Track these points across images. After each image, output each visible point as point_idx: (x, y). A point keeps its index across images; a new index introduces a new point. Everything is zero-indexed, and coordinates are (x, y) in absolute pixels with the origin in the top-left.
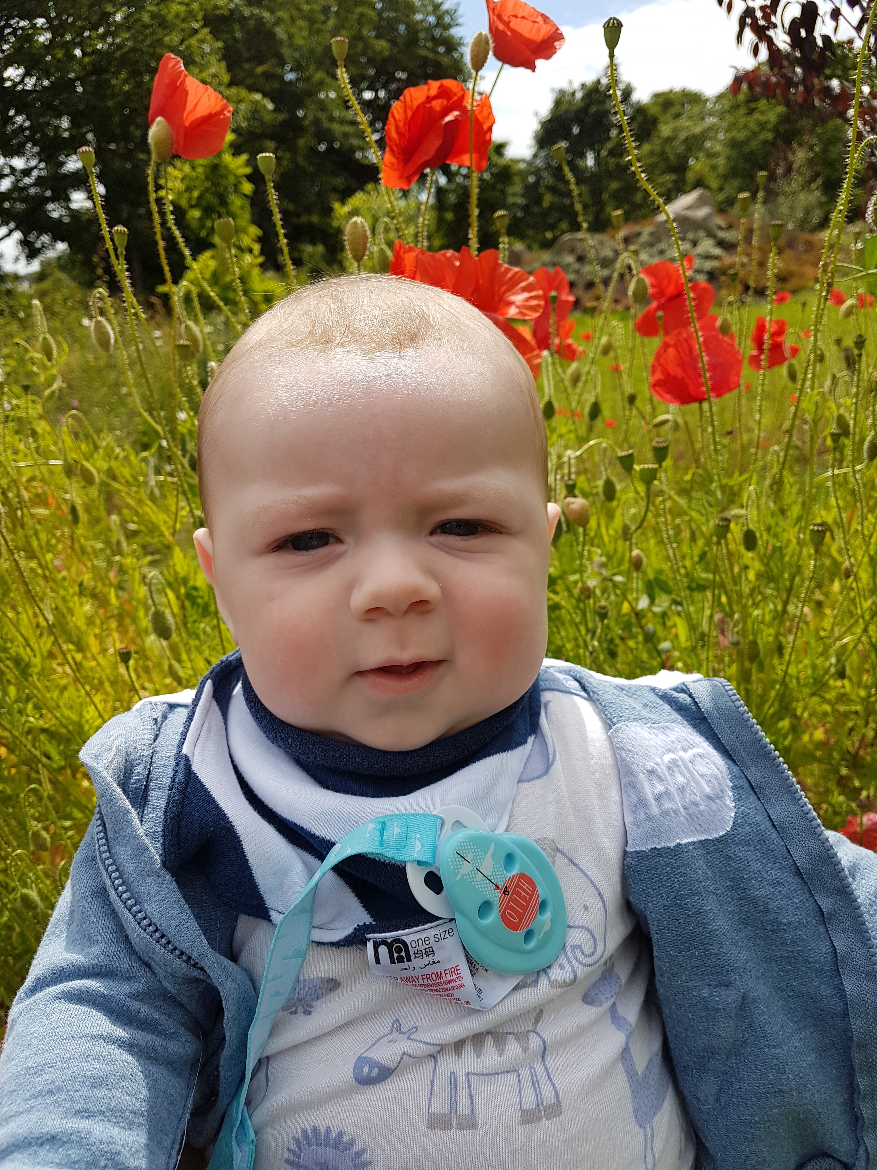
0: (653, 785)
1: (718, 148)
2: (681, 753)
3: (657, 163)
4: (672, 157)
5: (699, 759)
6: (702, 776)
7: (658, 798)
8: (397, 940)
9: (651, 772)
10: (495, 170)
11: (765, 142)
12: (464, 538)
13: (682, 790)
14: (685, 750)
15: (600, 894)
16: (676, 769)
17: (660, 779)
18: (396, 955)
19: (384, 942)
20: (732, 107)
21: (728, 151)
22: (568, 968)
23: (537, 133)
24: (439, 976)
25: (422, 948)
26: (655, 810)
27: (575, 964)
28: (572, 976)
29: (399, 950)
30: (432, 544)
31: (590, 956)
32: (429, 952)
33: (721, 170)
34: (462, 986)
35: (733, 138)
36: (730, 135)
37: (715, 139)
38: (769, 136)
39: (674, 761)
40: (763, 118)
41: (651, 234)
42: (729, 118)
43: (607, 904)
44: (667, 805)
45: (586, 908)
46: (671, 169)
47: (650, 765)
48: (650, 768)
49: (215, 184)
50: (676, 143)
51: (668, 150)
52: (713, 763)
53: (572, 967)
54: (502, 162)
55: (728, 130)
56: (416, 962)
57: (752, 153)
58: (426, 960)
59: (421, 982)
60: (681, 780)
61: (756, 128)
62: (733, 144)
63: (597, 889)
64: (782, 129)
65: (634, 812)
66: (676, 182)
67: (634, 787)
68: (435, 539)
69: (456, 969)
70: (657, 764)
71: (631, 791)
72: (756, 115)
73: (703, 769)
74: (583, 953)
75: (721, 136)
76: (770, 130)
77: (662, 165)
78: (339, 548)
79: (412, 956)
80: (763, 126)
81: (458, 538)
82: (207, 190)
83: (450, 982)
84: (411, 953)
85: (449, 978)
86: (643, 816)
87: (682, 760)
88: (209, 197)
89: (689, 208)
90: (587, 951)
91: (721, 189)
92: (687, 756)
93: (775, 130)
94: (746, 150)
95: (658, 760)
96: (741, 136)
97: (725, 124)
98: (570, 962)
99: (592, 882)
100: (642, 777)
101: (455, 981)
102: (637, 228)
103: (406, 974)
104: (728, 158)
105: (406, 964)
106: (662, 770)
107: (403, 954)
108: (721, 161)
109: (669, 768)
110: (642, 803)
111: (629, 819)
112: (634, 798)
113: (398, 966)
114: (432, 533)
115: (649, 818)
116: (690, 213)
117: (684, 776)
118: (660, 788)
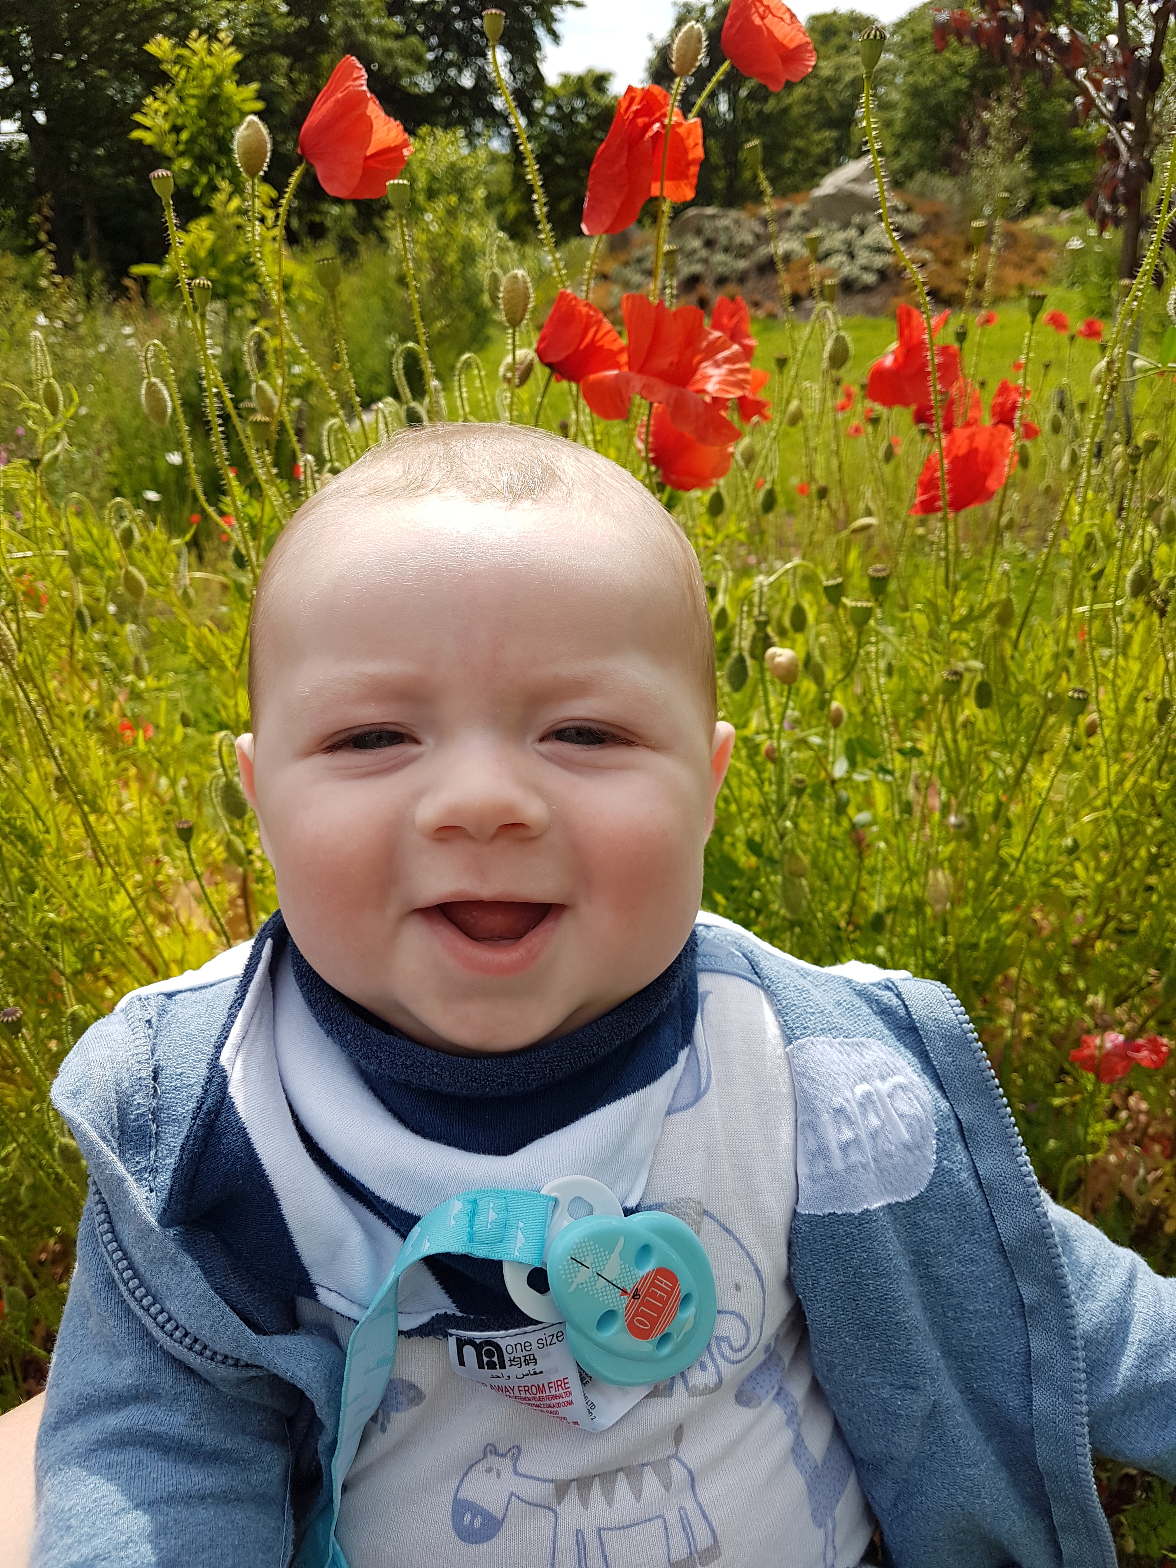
0: (839, 1130)
1: (895, 96)
2: (878, 1083)
3: (814, 113)
4: (833, 105)
5: (900, 1092)
6: (901, 1116)
7: (845, 1148)
8: (488, 1342)
9: (840, 1111)
10: (593, 112)
11: (958, 92)
12: (585, 747)
13: (874, 1135)
14: (883, 1078)
15: (757, 1271)
16: (870, 1108)
17: (850, 1122)
18: (485, 1359)
19: (471, 1342)
20: (915, 41)
21: (907, 102)
22: (711, 1368)
23: (651, 62)
24: (540, 1389)
25: (520, 1354)
26: (838, 1164)
27: (720, 1361)
28: (715, 1378)
29: (490, 1354)
30: (542, 755)
31: (740, 1350)
32: (530, 1360)
33: (898, 127)
34: (570, 1403)
35: (915, 82)
36: (911, 79)
37: (892, 83)
38: (963, 84)
39: (868, 1096)
40: (955, 59)
41: (804, 214)
42: (912, 56)
43: (766, 1283)
44: (855, 1157)
45: (737, 1287)
46: (831, 123)
47: (838, 1101)
48: (837, 1106)
49: (214, 124)
50: (840, 87)
51: (828, 95)
52: (917, 1098)
53: (717, 1366)
54: (604, 100)
55: (910, 73)
56: (510, 1370)
57: (939, 106)
58: (525, 1369)
59: (517, 1394)
60: (874, 1121)
61: (947, 72)
62: (916, 92)
63: (753, 1263)
64: (980, 75)
65: (811, 1162)
66: (837, 141)
67: (815, 1130)
68: (545, 747)
69: (563, 1382)
70: (847, 1100)
71: (810, 1134)
72: (947, 54)
73: (904, 1108)
74: (731, 1348)
75: (899, 80)
76: (965, 76)
77: (820, 117)
78: (413, 750)
79: (507, 1364)
80: (955, 69)
81: (576, 747)
82: (201, 131)
83: (556, 1397)
84: (506, 1359)
85: (553, 1392)
86: (821, 1170)
87: (878, 1093)
88: (203, 141)
89: (855, 180)
90: (737, 1344)
91: (897, 154)
92: (884, 1087)
93: (972, 76)
94: (932, 101)
95: (849, 1095)
96: (926, 82)
97: (904, 64)
98: (713, 1360)
99: (748, 1255)
100: (826, 1117)
101: (560, 1396)
102: (787, 205)
103: (497, 1382)
104: (908, 111)
105: (498, 1372)
106: (853, 1109)
107: (495, 1359)
108: (900, 115)
109: (861, 1105)
110: (822, 1152)
111: (803, 1170)
112: (812, 1144)
113: (487, 1372)
114: (542, 739)
115: (830, 1174)
116: (857, 188)
117: (879, 1116)
118: (848, 1134)
